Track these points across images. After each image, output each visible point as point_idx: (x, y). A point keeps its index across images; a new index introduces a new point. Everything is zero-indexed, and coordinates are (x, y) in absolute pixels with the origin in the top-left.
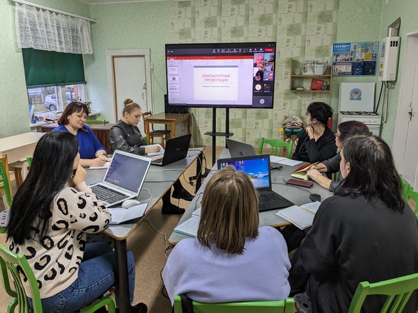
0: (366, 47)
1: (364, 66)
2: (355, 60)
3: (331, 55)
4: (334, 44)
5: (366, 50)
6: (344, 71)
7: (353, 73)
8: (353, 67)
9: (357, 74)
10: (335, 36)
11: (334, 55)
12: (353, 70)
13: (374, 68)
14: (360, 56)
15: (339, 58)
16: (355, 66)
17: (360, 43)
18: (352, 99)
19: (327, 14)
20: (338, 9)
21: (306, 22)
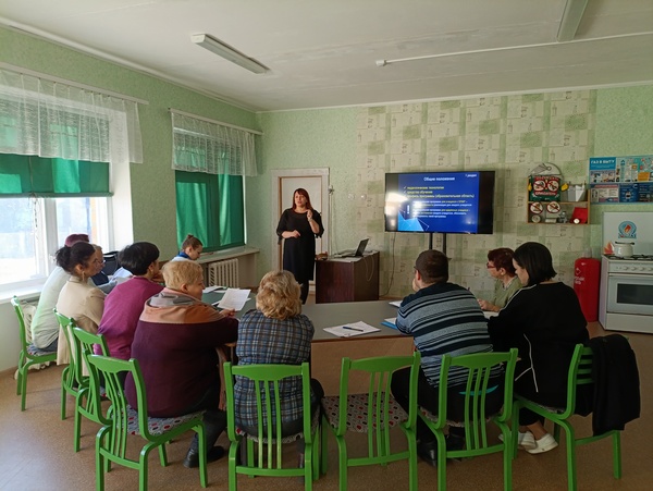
0: (639, 162)
1: (638, 190)
2: (623, 181)
3: (588, 174)
4: (591, 159)
5: (641, 168)
6: (607, 196)
7: (622, 199)
8: (621, 191)
9: (628, 201)
11: (592, 174)
12: (621, 195)
14: (631, 176)
15: (599, 179)
16: (623, 189)
17: (627, 157)
18: (622, 236)
19: (578, 118)
20: (594, 112)
21: (548, 130)
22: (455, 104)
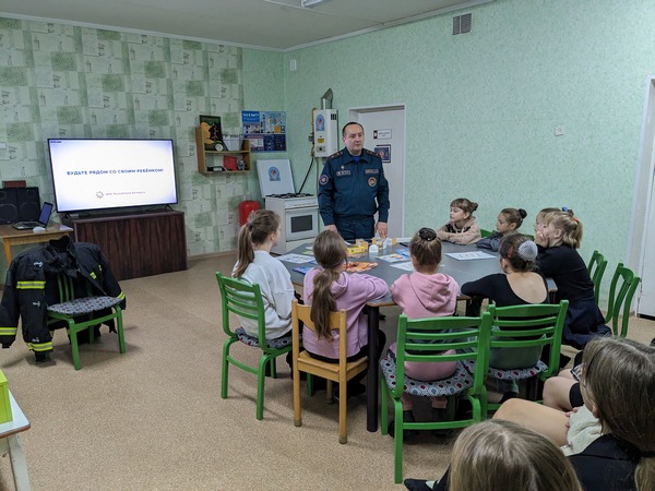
0: (275, 117)
1: (275, 141)
2: (265, 133)
3: (241, 126)
4: (243, 112)
5: (275, 122)
6: (256, 146)
7: (266, 149)
8: (265, 141)
9: (270, 150)
10: (242, 102)
11: (244, 125)
12: (265, 145)
13: (284, 143)
14: (270, 128)
15: (250, 130)
16: (267, 139)
17: (268, 113)
18: (272, 180)
19: (230, 72)
20: (241, 68)
21: (208, 80)
22: (114, 35)
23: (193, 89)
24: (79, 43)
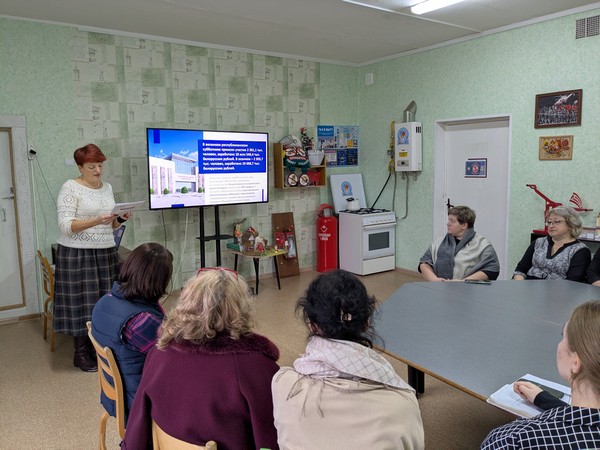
0: (348, 131)
1: (348, 155)
2: (339, 148)
3: (317, 140)
4: (319, 127)
5: (349, 137)
6: (331, 160)
7: (338, 163)
8: (338, 156)
9: (342, 164)
10: (318, 117)
11: (319, 140)
12: (338, 160)
13: (356, 157)
14: (343, 143)
15: (325, 144)
16: (340, 154)
17: (342, 127)
18: (344, 195)
19: (308, 87)
20: (319, 83)
21: (288, 95)
22: (201, 51)
23: (273, 104)
24: (168, 59)
